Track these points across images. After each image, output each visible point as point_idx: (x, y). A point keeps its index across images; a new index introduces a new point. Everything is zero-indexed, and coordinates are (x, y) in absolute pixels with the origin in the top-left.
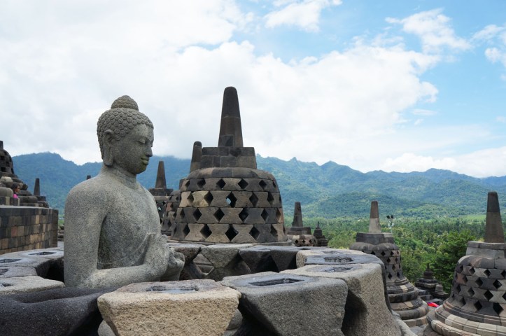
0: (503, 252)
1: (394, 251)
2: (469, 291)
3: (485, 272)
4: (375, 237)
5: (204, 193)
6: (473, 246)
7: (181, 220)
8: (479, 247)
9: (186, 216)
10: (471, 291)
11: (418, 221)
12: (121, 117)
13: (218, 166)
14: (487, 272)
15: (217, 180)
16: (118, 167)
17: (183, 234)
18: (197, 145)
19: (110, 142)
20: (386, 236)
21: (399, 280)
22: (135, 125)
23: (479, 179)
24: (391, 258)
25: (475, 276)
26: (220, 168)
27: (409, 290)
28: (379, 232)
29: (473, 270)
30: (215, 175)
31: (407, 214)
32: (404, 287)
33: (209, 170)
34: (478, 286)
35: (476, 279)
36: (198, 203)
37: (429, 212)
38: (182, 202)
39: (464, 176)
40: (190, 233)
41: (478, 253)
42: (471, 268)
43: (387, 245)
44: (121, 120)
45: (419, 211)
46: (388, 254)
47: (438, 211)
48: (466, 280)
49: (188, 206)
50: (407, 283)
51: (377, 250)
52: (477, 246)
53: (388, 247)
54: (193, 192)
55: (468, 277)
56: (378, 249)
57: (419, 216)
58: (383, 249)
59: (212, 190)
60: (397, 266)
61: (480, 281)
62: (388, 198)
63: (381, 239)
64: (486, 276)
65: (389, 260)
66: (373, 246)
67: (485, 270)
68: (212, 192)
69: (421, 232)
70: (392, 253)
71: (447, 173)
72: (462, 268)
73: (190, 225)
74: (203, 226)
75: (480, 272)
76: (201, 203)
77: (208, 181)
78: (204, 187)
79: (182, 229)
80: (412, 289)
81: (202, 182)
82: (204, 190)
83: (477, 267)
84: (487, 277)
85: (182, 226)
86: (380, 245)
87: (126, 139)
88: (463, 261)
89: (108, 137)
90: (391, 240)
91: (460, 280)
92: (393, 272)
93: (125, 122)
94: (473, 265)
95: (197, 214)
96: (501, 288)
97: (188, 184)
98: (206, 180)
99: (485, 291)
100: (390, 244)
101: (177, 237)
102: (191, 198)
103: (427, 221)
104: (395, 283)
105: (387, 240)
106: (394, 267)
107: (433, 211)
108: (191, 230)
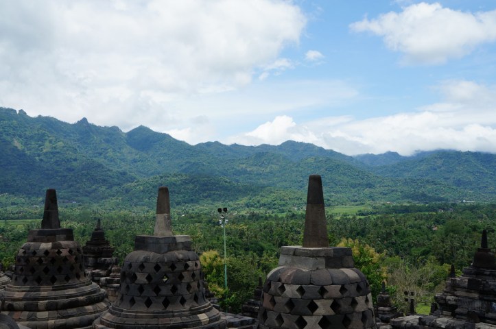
0: (323, 260)
1: (190, 263)
2: (276, 319)
3: (297, 290)
4: (162, 241)
6: (287, 253)
8: (294, 254)
10: (280, 319)
11: (267, 215)
14: (301, 290)
20: (179, 240)
21: (197, 306)
23: (351, 157)
24: (185, 274)
25: (286, 297)
27: (211, 321)
28: (168, 234)
29: (283, 289)
31: (252, 206)
32: (203, 317)
34: (288, 311)
35: (287, 300)
37: (283, 202)
39: (332, 152)
41: (293, 263)
42: (280, 284)
43: (180, 254)
45: (270, 200)
46: (179, 267)
47: (296, 202)
48: (273, 302)
50: (210, 310)
51: (163, 262)
52: (292, 253)
53: (181, 256)
55: (276, 299)
56: (166, 260)
57: (270, 208)
58: (173, 260)
60: (194, 284)
61: (291, 303)
63: (172, 244)
64: (298, 295)
65: (181, 277)
66: (158, 256)
67: (298, 286)
69: (272, 231)
70: (187, 266)
71: (309, 147)
72: (269, 285)
75: (291, 291)
80: (217, 319)
83: (287, 284)
84: (300, 297)
86: (169, 254)
88: (272, 276)
90: (187, 246)
91: (266, 303)
92: (187, 294)
94: (283, 280)
96: (317, 312)
99: (297, 317)
100: (185, 252)
103: (280, 215)
104: (190, 310)
105: (181, 246)
106: (189, 287)
107: (288, 202)
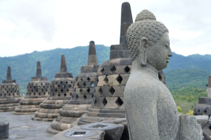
5: (116, 76)
7: (100, 95)
9: (104, 92)
12: (153, 27)
13: (122, 57)
15: (124, 67)
16: (150, 66)
17: (102, 105)
18: (92, 43)
19: (145, 47)
22: (163, 33)
26: (124, 59)
30: (122, 63)
33: (118, 60)
36: (112, 83)
38: (99, 82)
40: (107, 104)
44: (153, 29)
49: (104, 86)
54: (107, 75)
59: (122, 74)
62: (203, 72)
68: (121, 75)
73: (107, 99)
74: (116, 99)
76: (114, 83)
77: (118, 68)
78: (115, 72)
79: (102, 101)
81: (113, 69)
82: (115, 74)
85: (102, 99)
87: (158, 44)
89: (144, 42)
93: (156, 31)
95: (112, 90)
97: (103, 70)
98: (116, 67)
101: (97, 106)
102: (106, 80)
108: (108, 102)
